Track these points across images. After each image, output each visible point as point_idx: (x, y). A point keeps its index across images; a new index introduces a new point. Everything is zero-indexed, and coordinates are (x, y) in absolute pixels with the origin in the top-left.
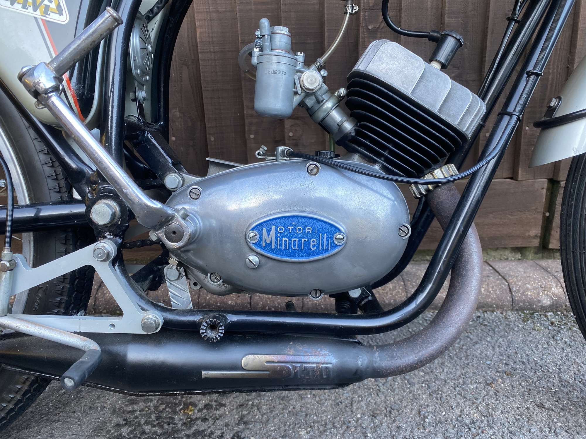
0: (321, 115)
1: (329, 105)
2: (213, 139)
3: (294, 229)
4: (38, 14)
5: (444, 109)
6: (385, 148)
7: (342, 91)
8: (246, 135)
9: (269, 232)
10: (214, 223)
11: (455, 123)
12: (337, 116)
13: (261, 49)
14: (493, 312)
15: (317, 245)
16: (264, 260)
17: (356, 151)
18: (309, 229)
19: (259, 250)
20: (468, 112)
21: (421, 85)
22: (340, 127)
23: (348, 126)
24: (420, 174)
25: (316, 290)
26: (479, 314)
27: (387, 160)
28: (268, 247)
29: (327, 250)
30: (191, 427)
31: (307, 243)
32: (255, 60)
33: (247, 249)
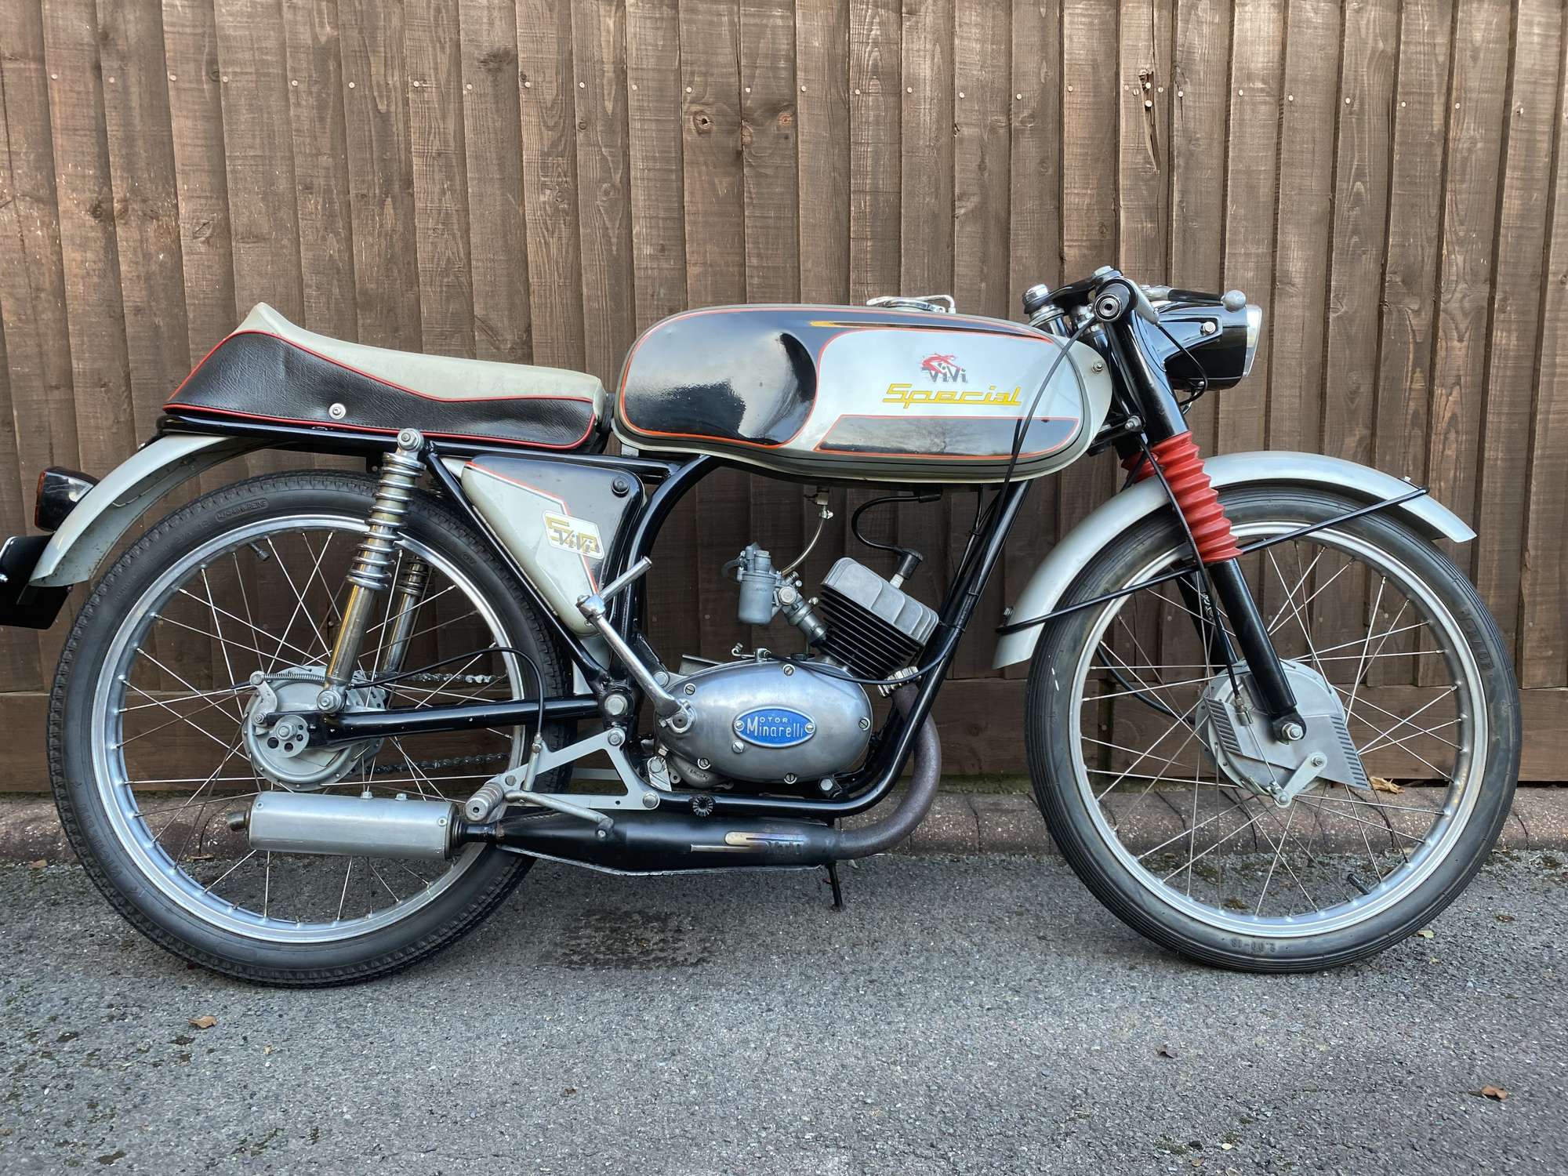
0: (797, 620)
1: (803, 611)
2: (655, 619)
3: (773, 720)
4: (581, 551)
5: (900, 621)
6: (851, 653)
7: (815, 600)
8: (701, 615)
9: (752, 722)
10: (705, 715)
11: (909, 633)
12: (810, 622)
13: (746, 569)
14: (1023, 855)
15: (792, 733)
16: (747, 746)
17: (828, 655)
18: (785, 720)
19: (744, 737)
20: (920, 623)
21: (880, 600)
22: (813, 632)
23: (820, 632)
24: (882, 676)
25: (790, 774)
26: (1004, 857)
27: (854, 663)
28: (751, 734)
29: (800, 738)
30: (649, 955)
31: (784, 732)
32: (740, 578)
33: (734, 736)
